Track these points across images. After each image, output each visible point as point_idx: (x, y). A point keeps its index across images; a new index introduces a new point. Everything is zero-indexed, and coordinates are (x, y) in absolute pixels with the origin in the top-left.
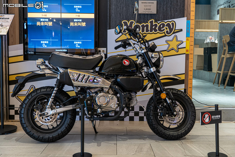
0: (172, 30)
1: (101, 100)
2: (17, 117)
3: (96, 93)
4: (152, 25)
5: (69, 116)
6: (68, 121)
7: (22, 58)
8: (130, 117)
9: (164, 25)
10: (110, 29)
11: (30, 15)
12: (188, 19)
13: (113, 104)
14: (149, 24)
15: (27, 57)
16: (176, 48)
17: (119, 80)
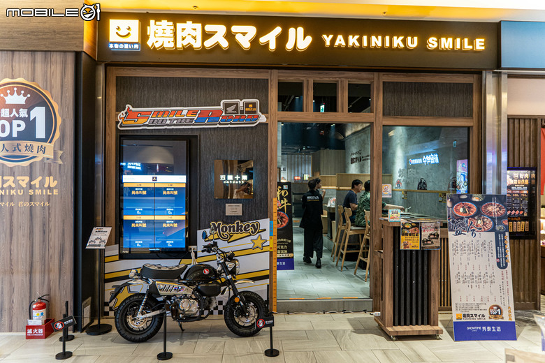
0: (256, 230)
1: (184, 305)
2: (112, 314)
3: (181, 299)
4: (238, 226)
5: (157, 319)
6: (156, 323)
7: (117, 258)
8: (219, 311)
9: (249, 226)
10: (199, 229)
11: (126, 218)
12: (271, 220)
13: (194, 308)
14: (236, 225)
15: (122, 257)
16: (260, 246)
17: (199, 287)
